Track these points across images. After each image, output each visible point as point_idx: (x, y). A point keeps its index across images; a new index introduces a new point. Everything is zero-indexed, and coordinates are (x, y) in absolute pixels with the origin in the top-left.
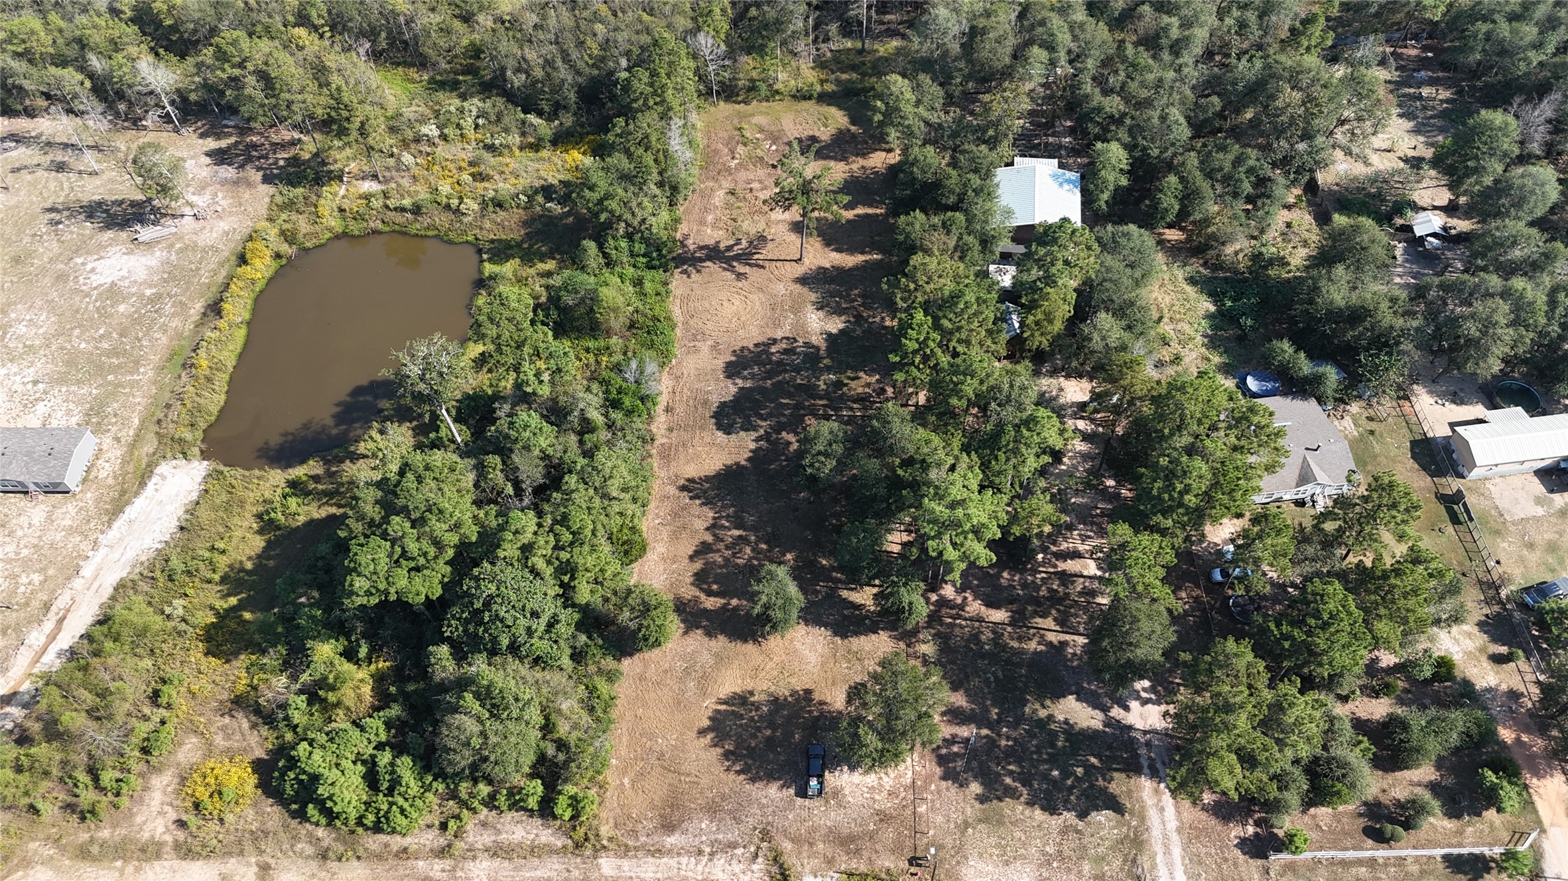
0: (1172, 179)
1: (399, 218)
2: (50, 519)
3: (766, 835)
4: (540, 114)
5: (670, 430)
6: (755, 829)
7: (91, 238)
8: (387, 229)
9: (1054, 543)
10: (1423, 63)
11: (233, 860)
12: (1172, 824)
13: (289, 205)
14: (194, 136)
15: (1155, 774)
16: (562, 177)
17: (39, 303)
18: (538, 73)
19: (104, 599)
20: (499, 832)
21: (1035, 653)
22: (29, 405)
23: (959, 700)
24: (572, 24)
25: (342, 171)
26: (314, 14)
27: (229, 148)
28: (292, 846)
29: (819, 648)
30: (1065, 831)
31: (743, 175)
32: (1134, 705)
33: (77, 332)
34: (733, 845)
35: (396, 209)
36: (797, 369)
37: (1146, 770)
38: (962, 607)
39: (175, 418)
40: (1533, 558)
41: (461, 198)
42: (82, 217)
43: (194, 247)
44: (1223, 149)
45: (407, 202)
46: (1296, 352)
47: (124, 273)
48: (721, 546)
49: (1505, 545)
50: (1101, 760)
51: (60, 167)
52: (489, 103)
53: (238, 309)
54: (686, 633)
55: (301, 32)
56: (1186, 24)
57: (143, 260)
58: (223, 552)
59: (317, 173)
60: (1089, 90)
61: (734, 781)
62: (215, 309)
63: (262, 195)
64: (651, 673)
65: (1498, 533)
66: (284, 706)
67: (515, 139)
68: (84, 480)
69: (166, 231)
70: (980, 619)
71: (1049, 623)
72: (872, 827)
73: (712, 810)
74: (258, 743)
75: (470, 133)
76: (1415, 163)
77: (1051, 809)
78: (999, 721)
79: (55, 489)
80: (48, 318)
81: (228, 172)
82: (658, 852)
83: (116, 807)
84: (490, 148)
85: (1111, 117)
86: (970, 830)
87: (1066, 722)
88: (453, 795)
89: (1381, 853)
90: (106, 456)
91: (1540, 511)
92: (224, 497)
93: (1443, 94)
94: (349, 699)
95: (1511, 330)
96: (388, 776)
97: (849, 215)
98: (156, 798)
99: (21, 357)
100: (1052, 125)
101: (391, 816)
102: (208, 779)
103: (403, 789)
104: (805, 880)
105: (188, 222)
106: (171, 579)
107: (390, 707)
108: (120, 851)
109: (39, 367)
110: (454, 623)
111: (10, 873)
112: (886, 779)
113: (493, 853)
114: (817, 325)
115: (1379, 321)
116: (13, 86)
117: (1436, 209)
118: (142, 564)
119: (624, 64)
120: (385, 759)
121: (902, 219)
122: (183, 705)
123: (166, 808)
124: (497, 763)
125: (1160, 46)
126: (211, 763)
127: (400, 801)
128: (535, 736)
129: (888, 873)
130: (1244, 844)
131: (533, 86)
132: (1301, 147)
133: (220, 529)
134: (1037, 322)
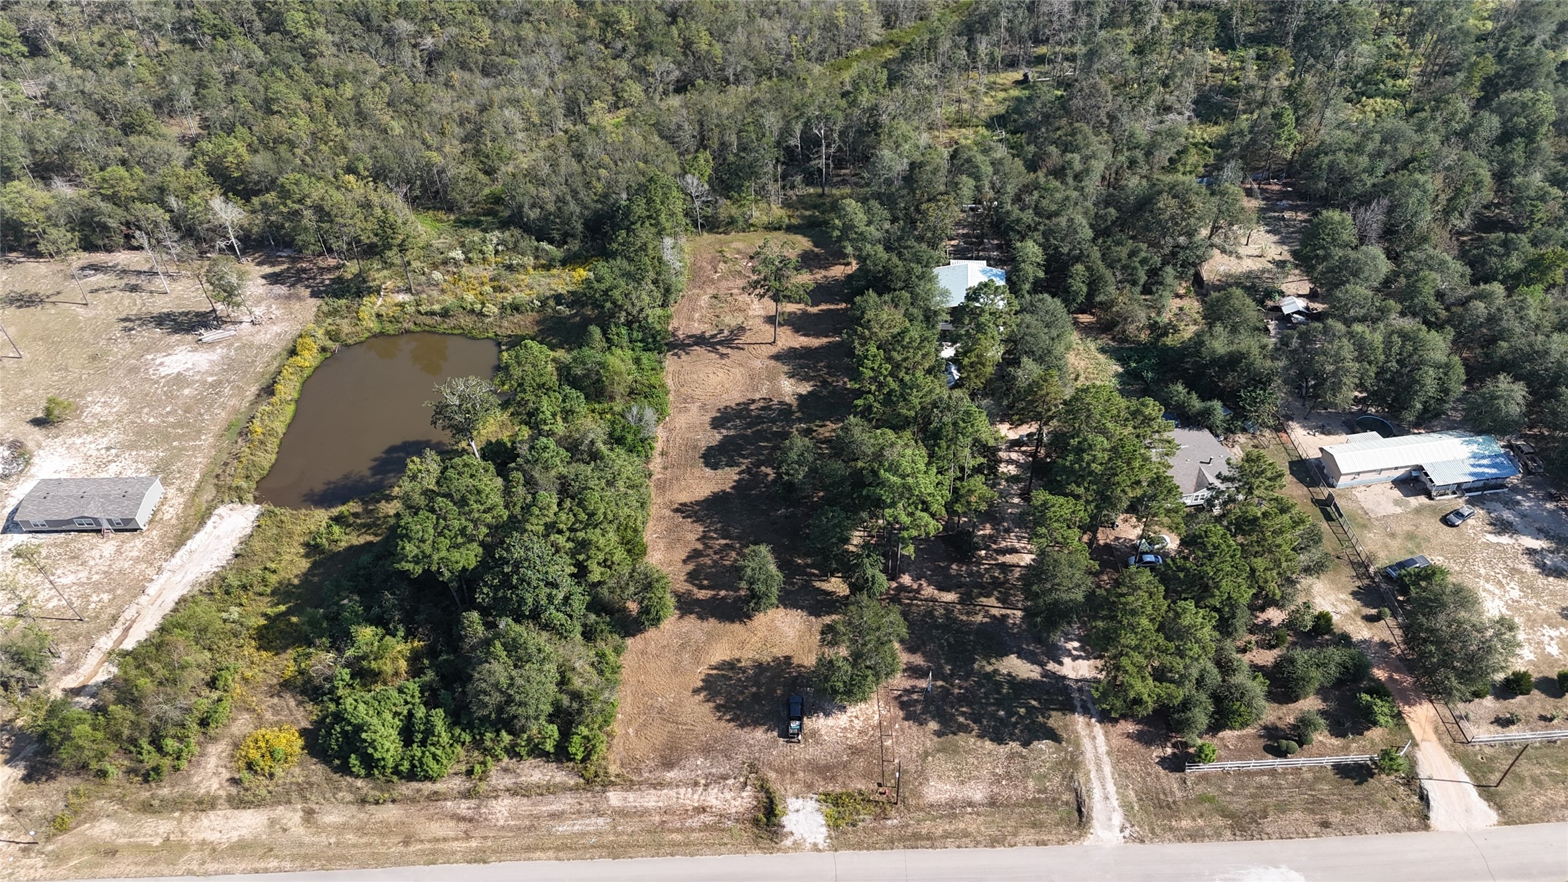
0: (1080, 267)
1: (428, 320)
2: (119, 551)
3: (753, 768)
4: (551, 242)
5: (665, 468)
6: (744, 763)
7: (160, 340)
8: (419, 329)
9: (995, 543)
10: (1284, 195)
11: (281, 808)
12: (1103, 748)
13: (334, 313)
14: (252, 264)
15: (1086, 711)
16: (570, 288)
17: (113, 389)
18: (551, 207)
19: (167, 611)
20: (519, 775)
21: (982, 623)
22: (102, 465)
23: (918, 660)
24: (580, 170)
25: (380, 287)
26: (361, 166)
27: (282, 272)
28: (334, 794)
29: (797, 625)
30: (1011, 756)
31: (724, 284)
32: (1067, 661)
33: (146, 410)
34: (725, 777)
35: (426, 314)
36: (774, 421)
37: (1079, 709)
38: (918, 591)
39: (232, 472)
40: (1395, 544)
41: (483, 304)
42: (153, 325)
43: (251, 345)
44: (1119, 243)
45: (436, 307)
46: (1188, 393)
47: (189, 365)
48: (710, 552)
49: (1371, 535)
50: (1040, 703)
51: (134, 289)
52: (507, 234)
53: (288, 390)
54: (681, 618)
55: (351, 178)
56: (1086, 159)
57: (206, 356)
58: (274, 572)
59: (358, 288)
60: (1009, 207)
61: (725, 728)
62: (269, 390)
63: (308, 307)
64: (652, 648)
65: (1365, 526)
66: (330, 679)
67: (530, 260)
68: (151, 522)
69: (227, 334)
70: (934, 600)
71: (992, 601)
72: (845, 758)
73: (706, 750)
74: (303, 715)
75: (492, 258)
76: (1281, 264)
77: (999, 740)
78: (952, 675)
79: (127, 527)
80: (121, 400)
81: (281, 290)
82: (659, 785)
83: (176, 769)
84: (510, 268)
85: (1029, 226)
86: (930, 758)
87: (1009, 674)
88: (478, 744)
89: (1278, 763)
90: (171, 503)
91: (1399, 510)
92: (275, 531)
93: (1302, 216)
94: (388, 668)
95: (1357, 365)
96: (422, 727)
97: (815, 310)
98: (212, 762)
99: (96, 429)
100: (982, 243)
101: (424, 760)
102: (260, 743)
103: (435, 739)
104: (789, 801)
105: (246, 327)
106: (227, 593)
107: (424, 674)
108: (178, 805)
109: (112, 436)
110: (485, 590)
111: (78, 825)
112: (856, 721)
113: (513, 792)
114: (789, 389)
115: (1252, 364)
116: (99, 224)
117: (1299, 296)
118: (201, 584)
119: (624, 196)
120: (420, 712)
121: (858, 299)
122: (238, 689)
123: (220, 770)
124: (520, 704)
125: (1066, 175)
126: (263, 731)
127: (433, 749)
128: (552, 688)
129: (860, 793)
130: (1164, 762)
131: (546, 219)
132: (1182, 240)
133: (272, 555)
134: (972, 365)
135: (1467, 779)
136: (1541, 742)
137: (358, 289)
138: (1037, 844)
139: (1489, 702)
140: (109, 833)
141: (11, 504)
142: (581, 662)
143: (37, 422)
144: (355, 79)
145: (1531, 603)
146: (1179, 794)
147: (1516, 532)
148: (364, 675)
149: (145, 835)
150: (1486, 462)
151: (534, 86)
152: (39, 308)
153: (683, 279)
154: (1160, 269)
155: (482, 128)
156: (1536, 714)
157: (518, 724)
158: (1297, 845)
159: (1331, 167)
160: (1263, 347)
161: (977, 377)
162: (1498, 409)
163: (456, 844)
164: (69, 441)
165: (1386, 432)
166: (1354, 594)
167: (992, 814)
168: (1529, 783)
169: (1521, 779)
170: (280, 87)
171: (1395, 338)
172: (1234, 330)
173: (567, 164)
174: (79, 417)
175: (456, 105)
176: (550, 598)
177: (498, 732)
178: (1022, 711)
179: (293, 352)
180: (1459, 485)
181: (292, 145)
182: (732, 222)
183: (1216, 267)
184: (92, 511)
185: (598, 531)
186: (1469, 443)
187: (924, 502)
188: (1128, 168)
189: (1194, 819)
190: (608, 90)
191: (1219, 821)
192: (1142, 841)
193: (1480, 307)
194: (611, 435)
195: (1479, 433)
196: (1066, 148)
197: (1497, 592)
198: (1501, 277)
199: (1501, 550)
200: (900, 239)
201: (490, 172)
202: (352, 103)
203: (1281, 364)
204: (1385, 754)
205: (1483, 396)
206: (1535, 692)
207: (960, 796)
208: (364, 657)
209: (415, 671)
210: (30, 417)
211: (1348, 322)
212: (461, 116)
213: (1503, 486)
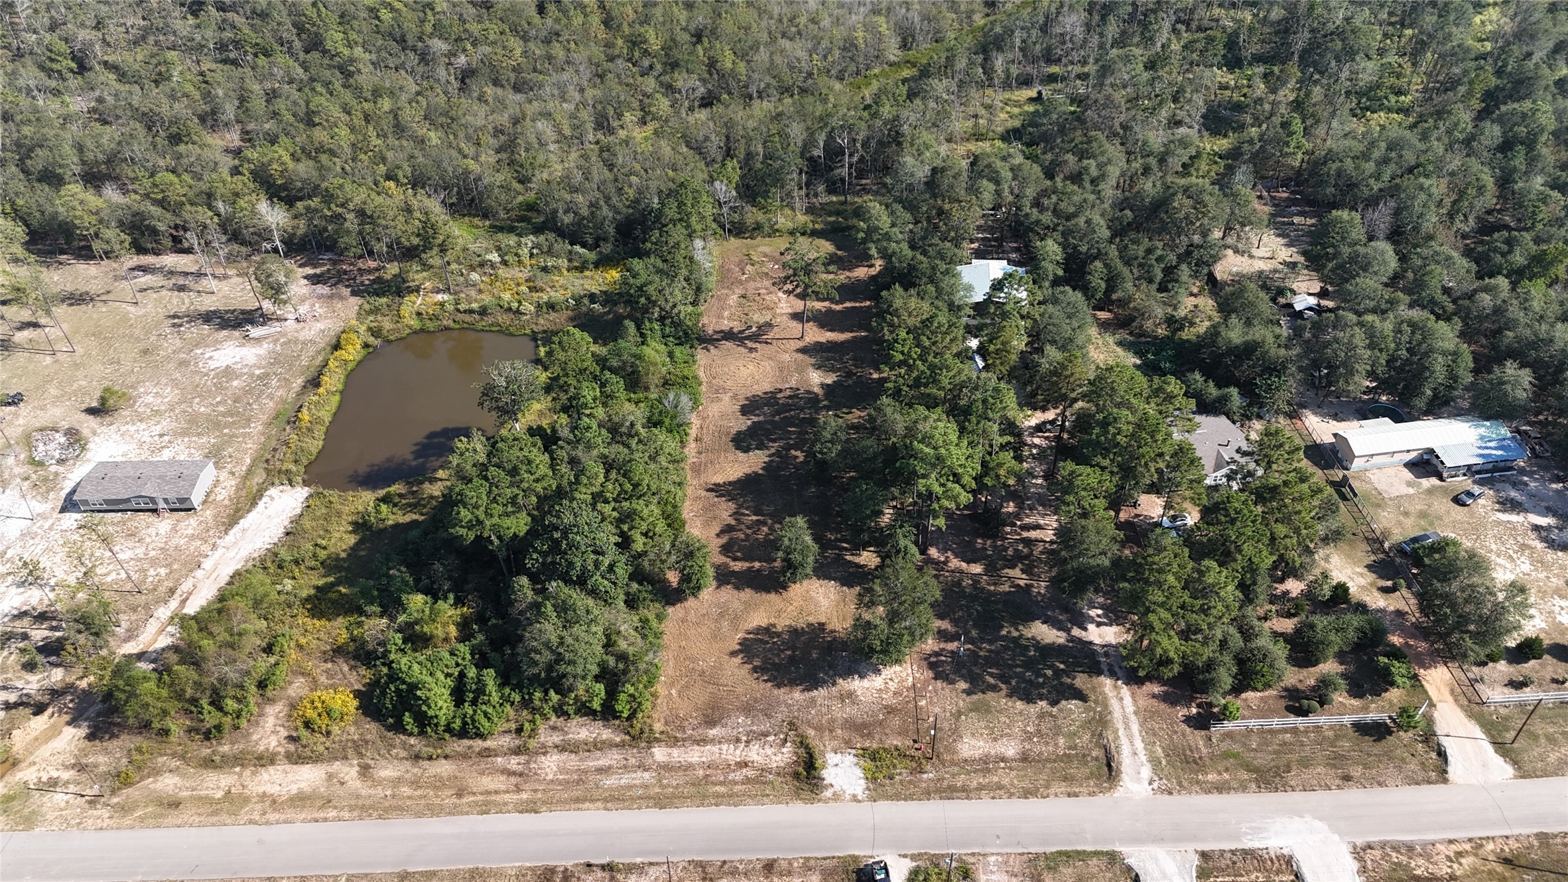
0: (1098, 264)
1: (467, 318)
2: (174, 529)
3: (792, 725)
4: (584, 246)
5: (700, 453)
6: (783, 721)
7: (209, 336)
8: (457, 326)
9: (1020, 520)
10: (1291, 202)
11: (337, 763)
12: (1130, 708)
13: (375, 311)
14: (295, 266)
15: (1113, 674)
16: (603, 288)
17: (164, 381)
18: (585, 212)
19: (222, 584)
20: (567, 733)
21: (1007, 593)
22: (156, 450)
23: (949, 625)
24: (612, 178)
25: (419, 287)
26: (400, 174)
27: (323, 273)
28: (388, 751)
29: (831, 595)
30: (1041, 716)
31: (752, 285)
32: (1091, 627)
33: (197, 400)
34: (765, 734)
35: (465, 312)
36: (802, 410)
37: (1106, 672)
38: (946, 563)
39: (281, 457)
40: (1408, 522)
41: (520, 302)
42: (200, 321)
43: (296, 341)
44: (1136, 242)
45: (475, 306)
46: (1206, 381)
47: (238, 359)
48: (743, 527)
49: (1385, 513)
50: (1066, 665)
51: (182, 289)
52: (542, 238)
53: (333, 381)
54: (719, 587)
55: (392, 184)
56: (1100, 166)
57: (253, 350)
58: (325, 548)
60: (1028, 210)
61: (763, 688)
62: (314, 382)
63: (350, 306)
64: (692, 616)
65: (1379, 506)
66: (382, 643)
67: (563, 263)
68: (204, 502)
69: (272, 330)
70: (961, 572)
71: (1017, 573)
72: (881, 717)
73: (747, 710)
74: (358, 678)
75: (527, 261)
76: (1292, 266)
77: (1029, 699)
78: (979, 639)
79: (183, 507)
80: (172, 391)
81: (323, 289)
82: (702, 741)
83: (236, 728)
84: (545, 269)
85: (1048, 228)
86: (963, 717)
87: (1035, 639)
88: (526, 703)
89: (1299, 722)
90: (223, 485)
91: (1411, 491)
92: (324, 511)
93: (1310, 221)
94: (440, 633)
95: (1369, 352)
96: (474, 687)
97: (838, 307)
98: (270, 722)
99: (149, 418)
100: (1001, 246)
101: (476, 717)
102: (316, 704)
103: (486, 698)
104: (828, 756)
105: (291, 323)
106: (280, 567)
107: (475, 637)
108: (239, 760)
109: (165, 424)
110: (535, 556)
111: (142, 779)
112: (891, 683)
113: (561, 748)
114: (817, 379)
115: (1267, 352)
116: (148, 227)
117: (1310, 294)
118: (254, 559)
119: (656, 200)
120: (472, 672)
121: (884, 293)
122: (293, 655)
123: (278, 728)
124: (570, 662)
125: (1082, 180)
126: (319, 693)
127: (484, 707)
128: (599, 649)
129: (897, 749)
130: (1188, 720)
131: (579, 224)
132: (1197, 238)
133: (322, 533)
134: (997, 351)
135: (1484, 736)
136: (1554, 703)
137: (399, 288)
138: (1069, 795)
139: (1502, 666)
140: (172, 787)
141: (68, 486)
142: (626, 626)
143: (91, 411)
144: (392, 94)
145: (1542, 575)
146: (1204, 751)
147: (1526, 511)
148: (416, 639)
149: (207, 788)
150: (1493, 444)
151: (565, 101)
152: (90, 305)
153: (713, 279)
154: (1176, 267)
155: (516, 138)
156: (1549, 677)
157: (567, 683)
158: (1319, 797)
159: (1339, 173)
160: (1277, 337)
161: (1002, 364)
162: (1506, 394)
163: (507, 797)
164: (123, 429)
165: (1398, 418)
166: (1369, 567)
167: (1024, 769)
168: (1543, 741)
169: (1535, 737)
170: (323, 100)
171: (1405, 327)
172: (1248, 323)
173: (599, 172)
174: (132, 406)
175: (490, 118)
176: (597, 565)
177: (546, 692)
178: (1049, 673)
179: (337, 347)
180: (1469, 467)
181: (332, 153)
182: (758, 227)
183: (1229, 265)
184: (148, 491)
185: (641, 501)
186: (1477, 426)
187: (955, 475)
188: (1142, 174)
189: (1220, 773)
190: (636, 104)
191: (1245, 775)
192: (1170, 793)
193: (1486, 299)
194: (649, 420)
195: (1487, 419)
196: (1082, 155)
197: (1508, 565)
198: (1505, 272)
199: (1511, 527)
200: (924, 238)
201: (523, 181)
202: (391, 117)
203: (1294, 352)
204: (1404, 711)
205: (1490, 382)
206: (1546, 657)
207: (993, 752)
208: (417, 622)
209: (465, 634)
210: (84, 406)
211: (1359, 314)
212: (495, 128)
213: (1511, 469)
